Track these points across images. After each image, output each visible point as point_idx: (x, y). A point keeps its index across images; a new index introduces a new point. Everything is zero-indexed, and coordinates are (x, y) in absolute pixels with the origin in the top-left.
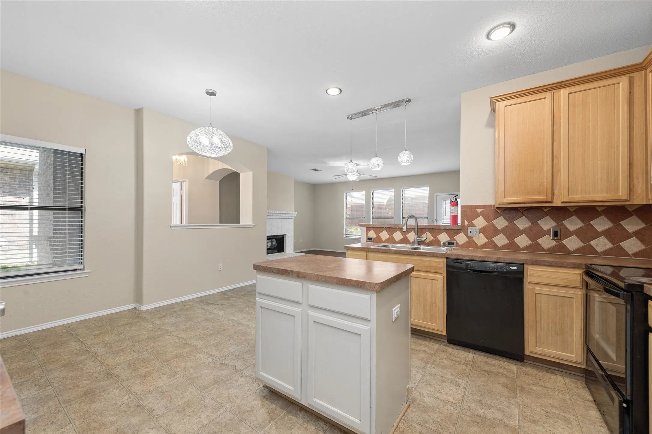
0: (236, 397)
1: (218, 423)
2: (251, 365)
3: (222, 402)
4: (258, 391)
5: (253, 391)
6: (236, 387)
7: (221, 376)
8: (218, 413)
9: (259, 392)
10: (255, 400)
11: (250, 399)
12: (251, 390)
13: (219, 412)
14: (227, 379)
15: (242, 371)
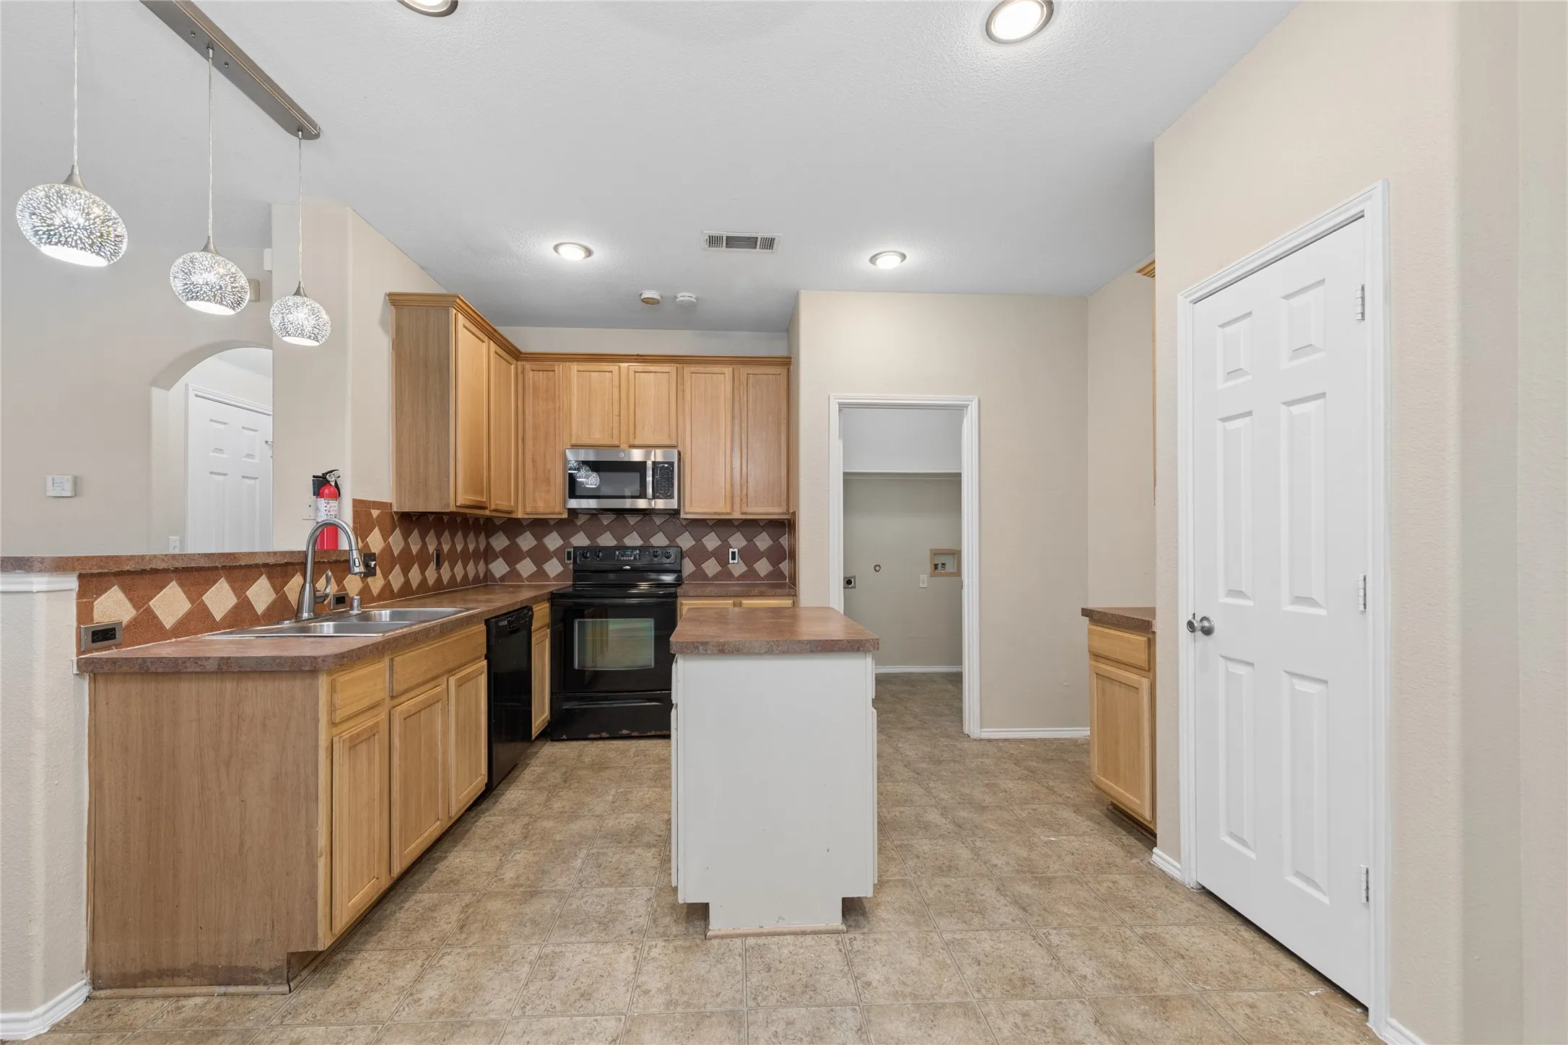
0: (912, 943)
1: (965, 922)
2: (816, 1006)
3: (941, 951)
4: (866, 930)
5: (871, 936)
6: (898, 966)
7: (913, 1020)
8: (958, 936)
9: (864, 927)
10: (884, 920)
11: (889, 926)
12: (875, 940)
13: (955, 936)
14: (904, 1000)
15: (855, 1000)
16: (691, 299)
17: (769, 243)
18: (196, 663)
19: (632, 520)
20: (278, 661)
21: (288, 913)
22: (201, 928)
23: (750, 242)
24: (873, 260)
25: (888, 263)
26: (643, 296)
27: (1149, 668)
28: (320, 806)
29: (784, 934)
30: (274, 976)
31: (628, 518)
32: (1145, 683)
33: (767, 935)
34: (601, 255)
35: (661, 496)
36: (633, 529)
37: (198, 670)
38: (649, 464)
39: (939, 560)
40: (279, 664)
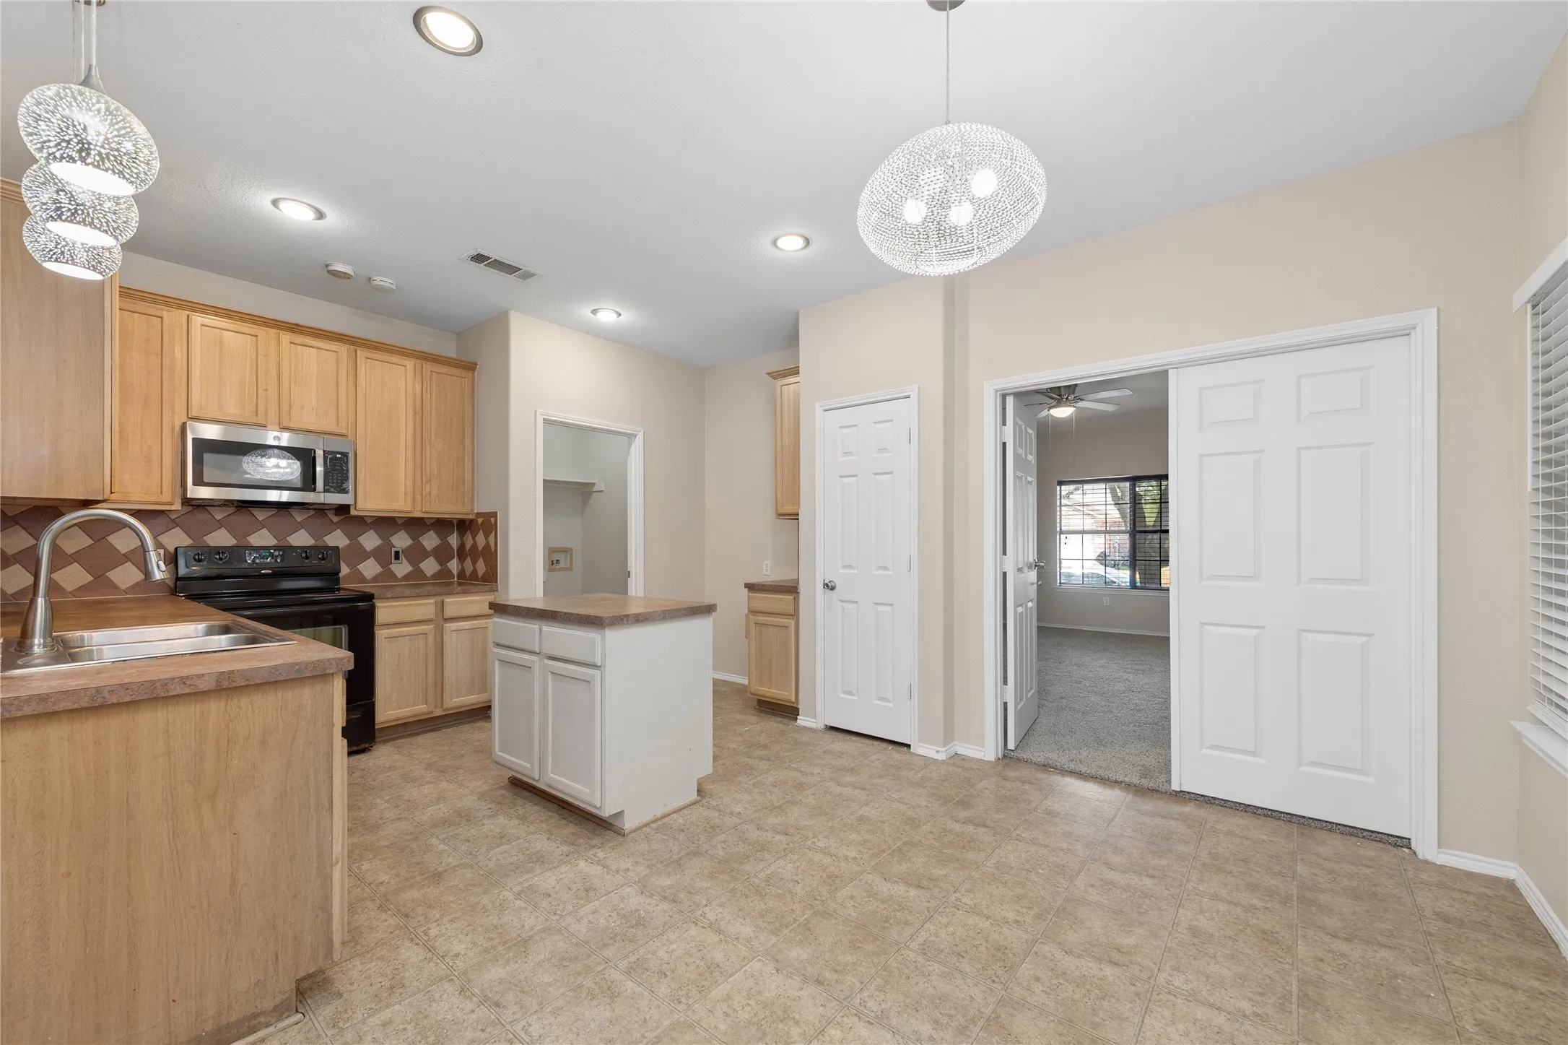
16: (392, 286)
17: (528, 275)
18: (184, 683)
19: (261, 515)
20: (297, 667)
21: (295, 938)
22: (174, 1001)
23: (511, 269)
24: (594, 312)
25: (607, 317)
26: (331, 268)
27: (795, 615)
28: (336, 818)
29: (670, 815)
30: (281, 1011)
31: (255, 513)
32: (792, 622)
33: (663, 817)
34: (335, 220)
35: (332, 490)
36: (262, 525)
37: (187, 691)
38: (320, 453)
39: (555, 557)
40: (297, 671)
